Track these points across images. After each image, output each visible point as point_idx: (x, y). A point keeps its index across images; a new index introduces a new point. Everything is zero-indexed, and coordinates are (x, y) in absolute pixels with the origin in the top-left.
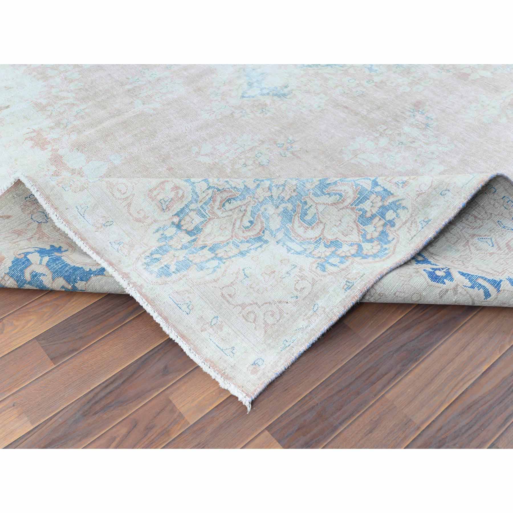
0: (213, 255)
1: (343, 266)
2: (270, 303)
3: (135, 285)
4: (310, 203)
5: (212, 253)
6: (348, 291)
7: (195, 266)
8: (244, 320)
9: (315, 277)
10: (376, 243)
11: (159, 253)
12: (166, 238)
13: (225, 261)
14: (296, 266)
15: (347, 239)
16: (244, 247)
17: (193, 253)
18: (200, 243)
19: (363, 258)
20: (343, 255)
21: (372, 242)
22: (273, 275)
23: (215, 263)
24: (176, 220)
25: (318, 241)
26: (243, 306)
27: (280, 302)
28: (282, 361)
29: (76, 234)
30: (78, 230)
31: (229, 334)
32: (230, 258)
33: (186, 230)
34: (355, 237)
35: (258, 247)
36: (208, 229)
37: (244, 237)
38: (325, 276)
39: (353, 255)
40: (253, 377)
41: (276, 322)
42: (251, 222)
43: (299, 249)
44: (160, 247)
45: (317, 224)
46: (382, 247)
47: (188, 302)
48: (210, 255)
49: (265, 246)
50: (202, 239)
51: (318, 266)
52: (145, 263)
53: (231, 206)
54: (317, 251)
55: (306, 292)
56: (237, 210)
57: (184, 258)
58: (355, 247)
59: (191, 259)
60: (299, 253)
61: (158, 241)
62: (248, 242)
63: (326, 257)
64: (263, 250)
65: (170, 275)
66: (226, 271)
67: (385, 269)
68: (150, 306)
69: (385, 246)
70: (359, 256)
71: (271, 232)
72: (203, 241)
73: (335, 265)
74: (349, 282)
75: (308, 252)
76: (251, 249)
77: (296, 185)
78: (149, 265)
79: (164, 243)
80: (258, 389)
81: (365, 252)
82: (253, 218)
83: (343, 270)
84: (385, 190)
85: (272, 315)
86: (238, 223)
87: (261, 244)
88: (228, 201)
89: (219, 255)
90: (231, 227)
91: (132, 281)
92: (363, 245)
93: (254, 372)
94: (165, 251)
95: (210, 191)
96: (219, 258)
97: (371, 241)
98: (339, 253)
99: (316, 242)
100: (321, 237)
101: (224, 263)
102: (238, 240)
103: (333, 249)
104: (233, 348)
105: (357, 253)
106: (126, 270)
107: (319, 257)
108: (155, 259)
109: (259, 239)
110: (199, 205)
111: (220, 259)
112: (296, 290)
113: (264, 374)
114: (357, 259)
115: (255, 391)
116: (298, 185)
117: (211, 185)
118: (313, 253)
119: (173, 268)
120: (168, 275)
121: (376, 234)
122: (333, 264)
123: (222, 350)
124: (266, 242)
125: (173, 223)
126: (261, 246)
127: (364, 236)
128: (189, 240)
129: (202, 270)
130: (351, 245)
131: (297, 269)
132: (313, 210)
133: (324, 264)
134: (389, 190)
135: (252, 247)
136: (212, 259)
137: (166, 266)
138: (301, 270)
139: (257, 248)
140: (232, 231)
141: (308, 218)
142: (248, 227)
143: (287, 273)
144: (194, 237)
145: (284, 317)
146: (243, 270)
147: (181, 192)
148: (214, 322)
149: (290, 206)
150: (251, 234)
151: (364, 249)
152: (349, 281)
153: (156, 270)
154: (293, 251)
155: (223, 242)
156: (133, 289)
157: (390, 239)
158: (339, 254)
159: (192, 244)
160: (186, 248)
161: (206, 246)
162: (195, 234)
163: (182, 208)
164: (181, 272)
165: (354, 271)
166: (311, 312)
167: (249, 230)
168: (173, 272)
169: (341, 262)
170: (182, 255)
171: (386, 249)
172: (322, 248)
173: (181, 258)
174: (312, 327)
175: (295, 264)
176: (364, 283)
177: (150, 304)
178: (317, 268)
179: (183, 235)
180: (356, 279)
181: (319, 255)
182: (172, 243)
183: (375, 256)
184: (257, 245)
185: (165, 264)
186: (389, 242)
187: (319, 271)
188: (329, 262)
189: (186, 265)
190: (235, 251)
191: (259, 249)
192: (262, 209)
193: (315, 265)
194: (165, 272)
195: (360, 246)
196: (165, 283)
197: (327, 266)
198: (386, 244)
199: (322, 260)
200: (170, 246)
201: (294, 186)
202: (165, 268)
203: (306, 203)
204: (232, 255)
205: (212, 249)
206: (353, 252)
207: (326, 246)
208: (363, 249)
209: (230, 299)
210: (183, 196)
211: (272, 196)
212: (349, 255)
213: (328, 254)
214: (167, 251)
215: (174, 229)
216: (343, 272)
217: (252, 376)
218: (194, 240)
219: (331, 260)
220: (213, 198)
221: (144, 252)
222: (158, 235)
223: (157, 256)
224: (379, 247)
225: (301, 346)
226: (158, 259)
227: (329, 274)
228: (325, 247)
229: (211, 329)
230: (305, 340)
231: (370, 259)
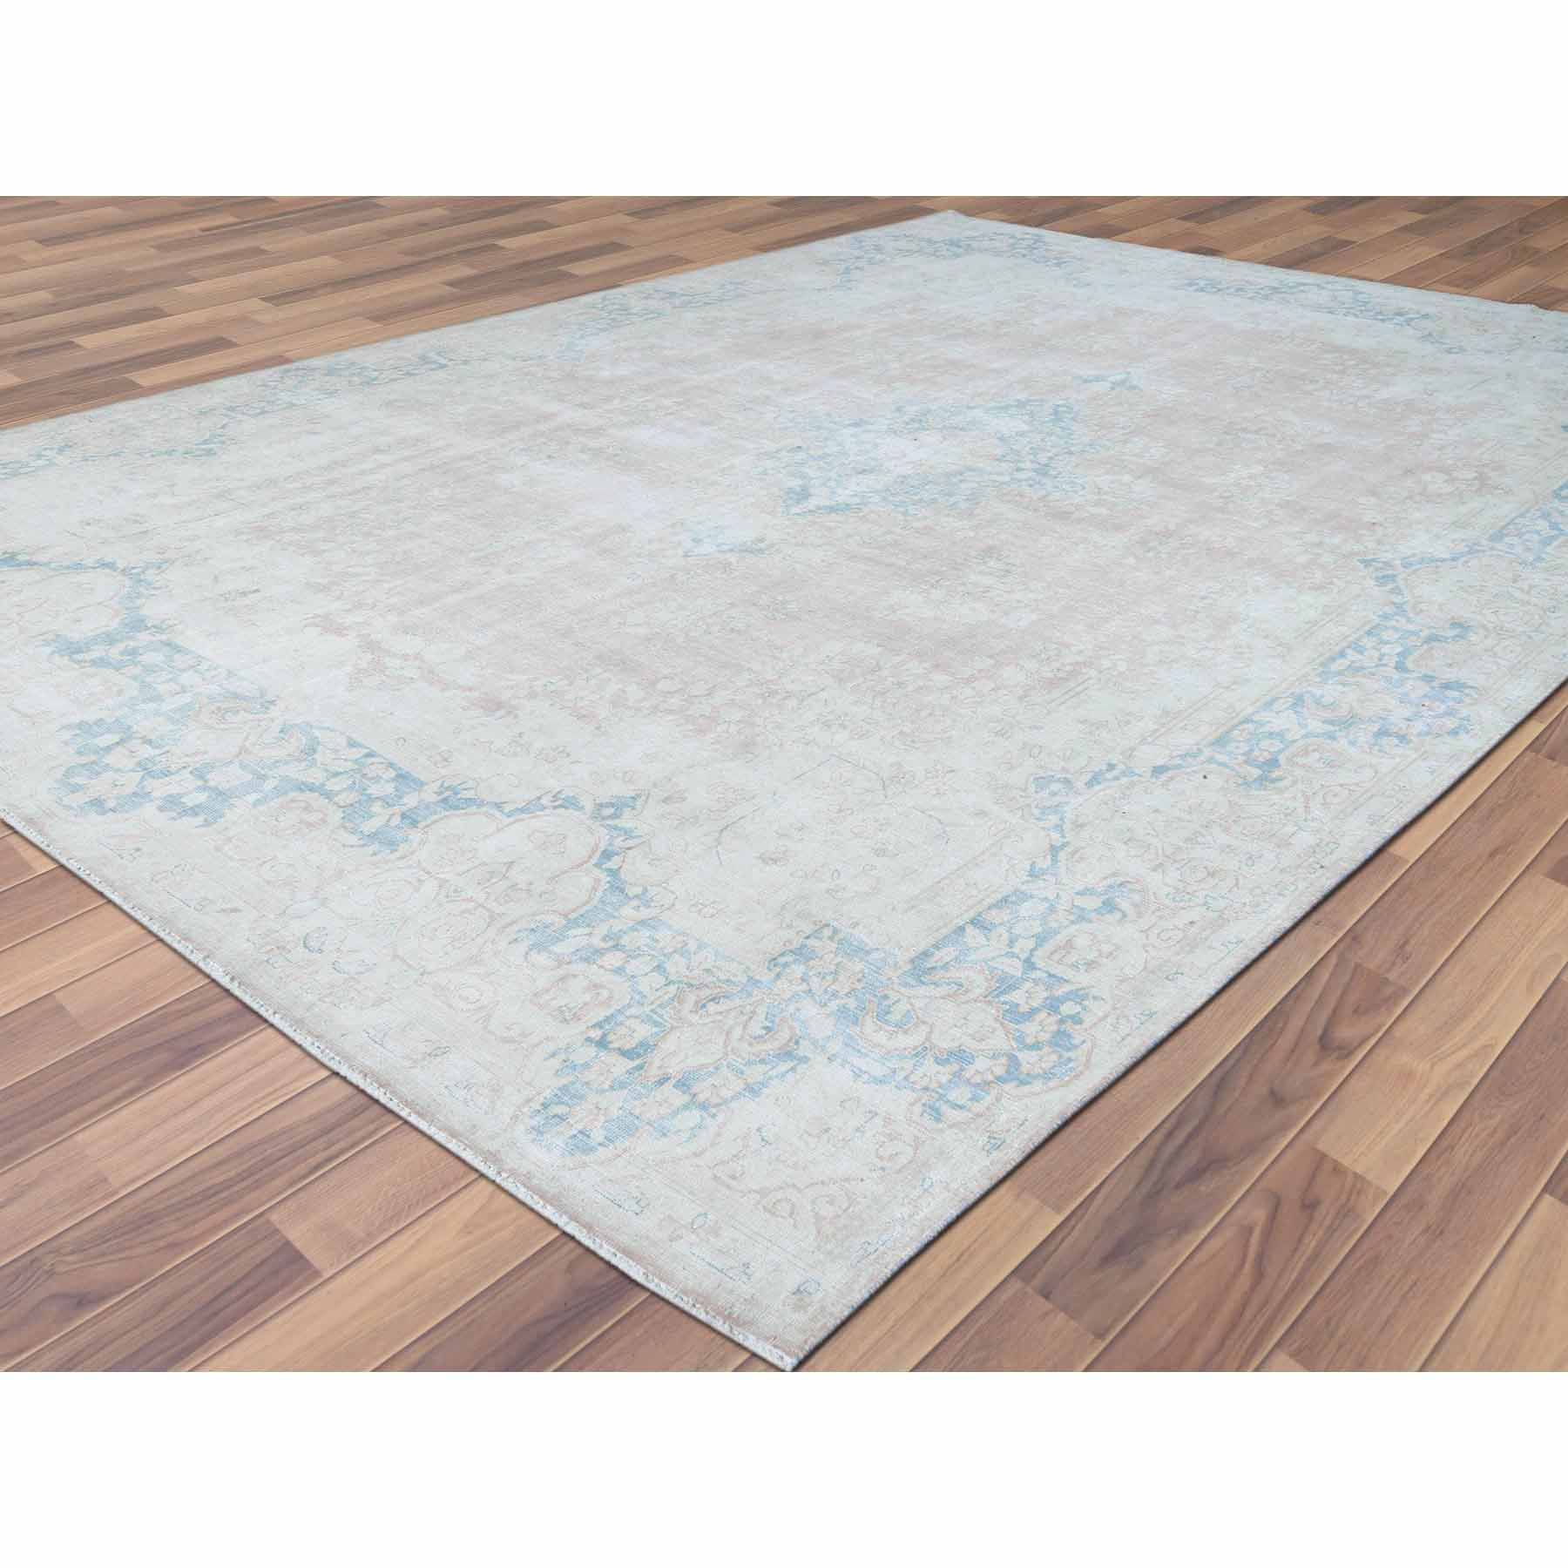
0: (687, 1098)
1: (978, 1107)
2: (823, 1183)
3: (513, 1173)
4: (893, 996)
5: (684, 1093)
6: (995, 1153)
7: (647, 1127)
8: (768, 1216)
9: (920, 1135)
10: (1046, 1049)
11: (563, 1103)
12: (574, 1067)
13: (714, 1110)
14: (876, 1114)
15: (983, 1046)
16: (756, 1073)
17: (639, 1096)
18: (654, 1072)
19: (1022, 1083)
20: (978, 1079)
21: (1040, 1049)
22: (825, 1137)
23: (695, 1116)
24: (596, 1034)
25: (920, 1053)
26: (763, 1192)
27: (847, 1180)
28: (863, 1281)
29: (366, 1076)
30: (370, 1068)
31: (735, 1240)
32: (726, 1102)
33: (619, 1049)
34: (1000, 1041)
35: (787, 1072)
36: (669, 1045)
37: (754, 1054)
38: (941, 1131)
39: (998, 1078)
40: (800, 1318)
41: (840, 1213)
42: (768, 1029)
43: (878, 1070)
44: (564, 1089)
45: (916, 1025)
46: (1060, 1056)
47: (638, 1194)
48: (679, 1099)
49: (801, 1068)
50: (657, 1063)
51: (925, 1111)
52: (533, 1128)
53: (719, 1008)
54: (920, 1072)
55: (903, 1160)
56: (733, 1014)
57: (621, 1112)
58: (1004, 1060)
59: (637, 1112)
60: (881, 1081)
61: (556, 1073)
62: (762, 1061)
63: (940, 1087)
64: (798, 1077)
65: (592, 1149)
66: (718, 1135)
67: (1070, 1104)
68: (549, 1207)
69: (1067, 1055)
70: (1012, 1080)
71: (814, 1043)
72: (660, 1068)
73: (961, 1107)
74: (995, 1138)
75: (901, 1075)
76: (770, 1078)
77: (862, 971)
78: (541, 1133)
79: (571, 1079)
80: (812, 1339)
81: (1025, 1068)
82: (773, 1022)
83: (979, 1115)
84: (1050, 975)
85: (831, 1203)
86: (737, 1032)
87: (792, 1064)
88: (713, 1000)
89: (701, 1098)
90: (721, 1041)
91: (506, 1167)
92: (1020, 1055)
93: (799, 1307)
94: (574, 1096)
95: (672, 989)
96: (700, 1105)
97: (1036, 1046)
98: (967, 1076)
99: (916, 1055)
100: (927, 1045)
101: (714, 1116)
102: (740, 1060)
103: (956, 1067)
104: (746, 1265)
105: (1008, 1072)
106: (492, 1146)
107: (926, 1089)
108: (554, 1117)
109: (786, 1054)
110: (647, 1009)
111: (704, 1107)
112: (881, 1158)
113: (823, 1309)
114: (1009, 1087)
115: (806, 1342)
116: (866, 971)
117: (672, 978)
118: (913, 1078)
119: (598, 1135)
120: (589, 1150)
121: (1045, 1037)
122: (958, 1106)
123: (721, 1271)
124: (805, 1060)
125: (589, 1040)
126: (793, 1069)
127: (1020, 1039)
128: (627, 1068)
129: (664, 1135)
130: (994, 1057)
131: (878, 1121)
132: (903, 1006)
133: (937, 1104)
134: (1059, 975)
135: (774, 1073)
136: (686, 1107)
137: (581, 1132)
138: (888, 1120)
139: (783, 1075)
140: (726, 1046)
141: (895, 1017)
142: (761, 1037)
143: (858, 1130)
144: (637, 1062)
145: (858, 1203)
146: (759, 1130)
147: (605, 993)
148: (700, 1220)
149: (852, 1003)
150: (770, 1046)
151: (1024, 1064)
152: (995, 1135)
153: (559, 1142)
154: (866, 1077)
155: (703, 1066)
156: (511, 1180)
157: (1076, 1042)
158: (968, 1080)
159: (636, 1075)
160: (622, 1085)
161: (669, 1078)
162: (639, 1056)
163: (608, 1014)
164: (618, 1143)
165: (1004, 1117)
166: (919, 1191)
167: (765, 1041)
168: (600, 1144)
169: (974, 1099)
170: (615, 1103)
171: (1070, 1060)
172: (929, 1066)
173: (615, 1112)
174: (922, 1215)
175: (873, 1109)
176: (1026, 1136)
177: (551, 1205)
178: (922, 1115)
179: (613, 1058)
180: (1008, 1131)
181: (925, 1082)
182: (591, 1076)
183: (1047, 1076)
184: (783, 1067)
185: (580, 1128)
186: (1076, 1047)
187: (927, 1121)
188: (949, 1101)
189: (627, 1127)
190: (738, 1085)
191: (790, 1076)
192: (791, 1009)
193: (918, 1109)
194: (581, 1144)
195: (1013, 1060)
196: (584, 1165)
197: (944, 1108)
198: (1069, 1050)
199: (933, 1094)
200: (587, 1083)
201: (858, 973)
202: (580, 1136)
203: (886, 997)
204: (729, 1094)
205: (683, 1084)
206: (1000, 1071)
207: (938, 1061)
208: (1020, 1065)
209: (733, 1183)
210: (610, 998)
211: (810, 990)
212: (990, 1078)
213: (944, 1080)
214: (582, 1097)
215: (592, 1051)
216: (981, 1120)
217: (796, 1316)
218: (640, 1067)
219: (952, 1096)
220: (679, 998)
221: (529, 1101)
222: (555, 1063)
223: (559, 1110)
224: (1054, 1057)
225: (905, 1247)
226: (562, 1118)
227: (950, 1127)
228: (938, 1063)
229: (693, 1237)
230: (911, 1238)
231: (1037, 1086)
